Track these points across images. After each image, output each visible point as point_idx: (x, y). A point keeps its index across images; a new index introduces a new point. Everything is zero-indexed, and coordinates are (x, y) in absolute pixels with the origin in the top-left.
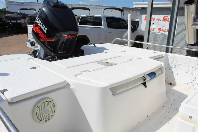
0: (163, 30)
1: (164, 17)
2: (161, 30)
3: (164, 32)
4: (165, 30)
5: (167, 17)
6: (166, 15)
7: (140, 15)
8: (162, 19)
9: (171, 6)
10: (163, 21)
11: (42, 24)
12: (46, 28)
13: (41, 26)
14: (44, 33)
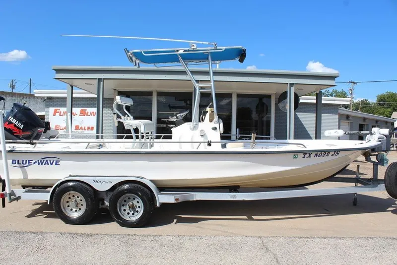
0: (81, 128)
1: (82, 110)
2: (80, 127)
3: (83, 131)
4: (85, 127)
5: (86, 110)
6: (83, 107)
7: (46, 109)
8: (79, 113)
9: (96, 96)
10: (80, 115)
11: (18, 122)
12: (23, 125)
13: (16, 124)
14: (20, 129)
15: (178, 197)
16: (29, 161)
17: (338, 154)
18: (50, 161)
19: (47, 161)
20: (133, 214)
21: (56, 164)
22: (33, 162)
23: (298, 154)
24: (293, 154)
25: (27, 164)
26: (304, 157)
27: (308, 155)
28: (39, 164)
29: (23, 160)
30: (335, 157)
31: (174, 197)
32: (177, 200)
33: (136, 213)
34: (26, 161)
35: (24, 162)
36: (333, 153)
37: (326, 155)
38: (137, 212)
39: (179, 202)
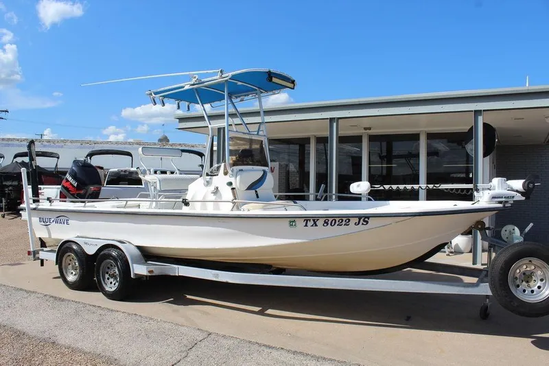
12: (76, 183)
13: (72, 181)
14: (74, 187)
15: (152, 268)
16: (49, 219)
17: (367, 222)
20: (115, 284)
22: (52, 221)
23: (296, 219)
24: (289, 219)
26: (306, 225)
27: (312, 222)
28: (56, 223)
30: (361, 227)
31: (147, 268)
32: (150, 272)
36: (357, 220)
37: (344, 223)
39: (154, 274)
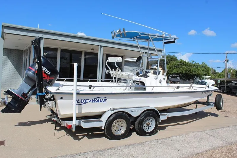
11: (47, 70)
12: (50, 72)
13: (45, 71)
14: (48, 75)
16: (86, 100)
18: (101, 100)
19: (98, 100)
20: (148, 128)
21: (104, 102)
22: (88, 101)
25: (84, 103)
28: (92, 102)
29: (82, 100)
32: (167, 117)
33: (150, 128)
34: (84, 100)
35: (82, 101)
38: (150, 126)
